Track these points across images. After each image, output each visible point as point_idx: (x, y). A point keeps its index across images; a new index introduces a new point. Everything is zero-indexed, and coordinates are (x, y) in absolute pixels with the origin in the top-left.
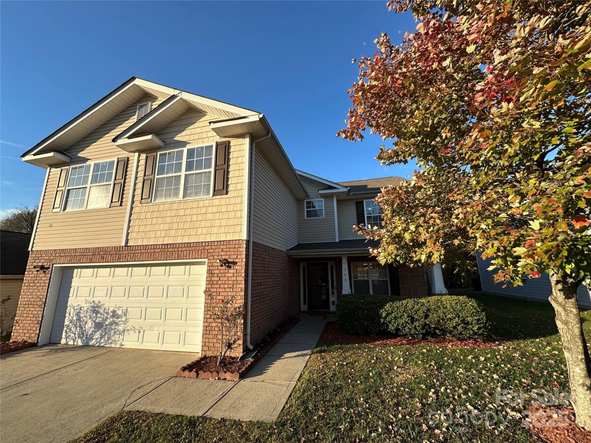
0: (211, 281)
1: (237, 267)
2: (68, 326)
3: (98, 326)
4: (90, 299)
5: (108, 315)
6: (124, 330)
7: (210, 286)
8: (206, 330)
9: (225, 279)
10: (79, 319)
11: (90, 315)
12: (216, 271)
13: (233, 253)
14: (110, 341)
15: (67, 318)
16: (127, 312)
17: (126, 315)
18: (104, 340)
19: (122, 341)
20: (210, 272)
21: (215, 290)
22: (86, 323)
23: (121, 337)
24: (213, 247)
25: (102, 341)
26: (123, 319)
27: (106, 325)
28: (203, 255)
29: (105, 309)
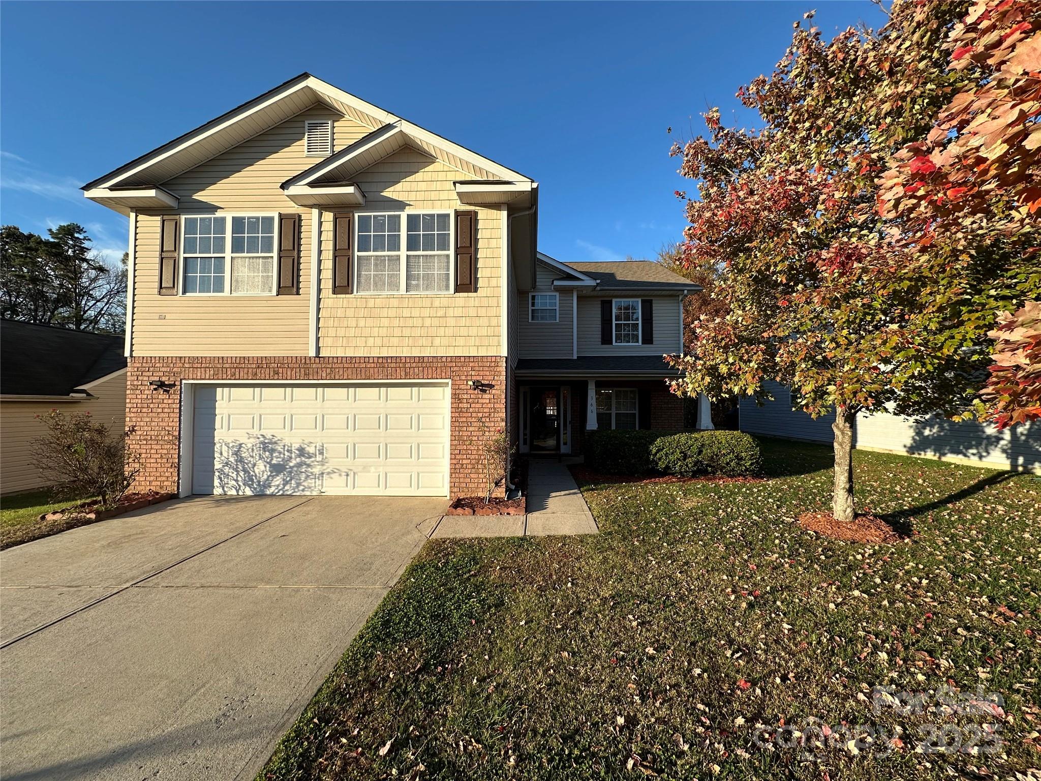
0: (458, 408)
1: (494, 392)
2: (221, 471)
3: (277, 469)
4: (256, 432)
5: (291, 453)
6: (323, 473)
7: (457, 415)
8: (455, 469)
9: (477, 406)
10: (240, 460)
11: (260, 455)
12: (465, 396)
13: (488, 373)
14: (301, 488)
15: (217, 459)
16: (323, 449)
17: (321, 453)
18: (291, 487)
19: (320, 488)
20: (456, 397)
21: (464, 419)
22: (254, 465)
23: (318, 482)
24: (460, 364)
25: (286, 488)
26: (319, 458)
27: (291, 467)
28: (443, 374)
29: (284, 446)
